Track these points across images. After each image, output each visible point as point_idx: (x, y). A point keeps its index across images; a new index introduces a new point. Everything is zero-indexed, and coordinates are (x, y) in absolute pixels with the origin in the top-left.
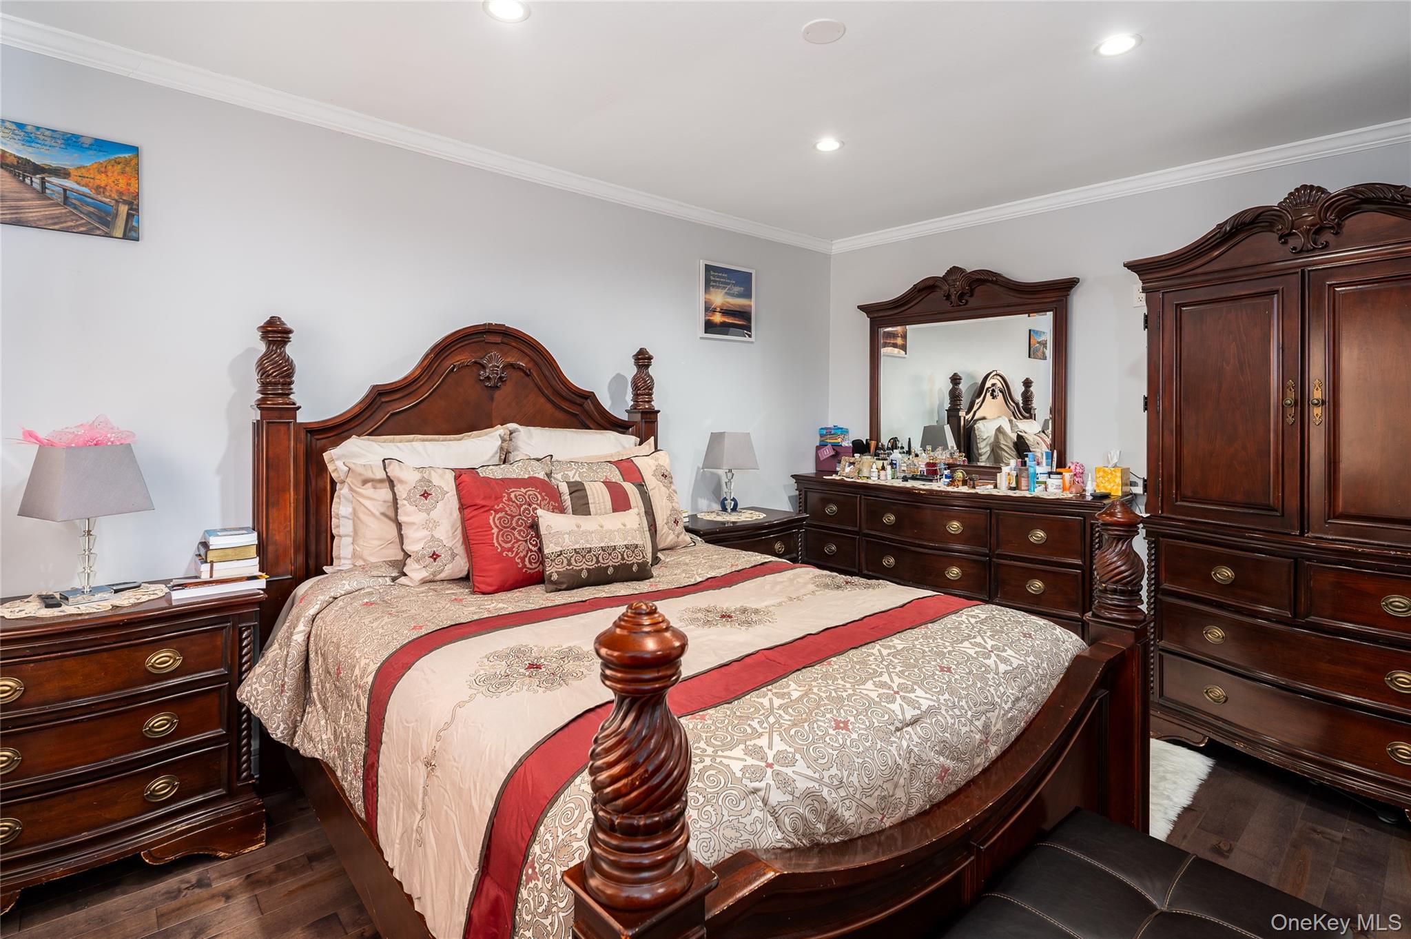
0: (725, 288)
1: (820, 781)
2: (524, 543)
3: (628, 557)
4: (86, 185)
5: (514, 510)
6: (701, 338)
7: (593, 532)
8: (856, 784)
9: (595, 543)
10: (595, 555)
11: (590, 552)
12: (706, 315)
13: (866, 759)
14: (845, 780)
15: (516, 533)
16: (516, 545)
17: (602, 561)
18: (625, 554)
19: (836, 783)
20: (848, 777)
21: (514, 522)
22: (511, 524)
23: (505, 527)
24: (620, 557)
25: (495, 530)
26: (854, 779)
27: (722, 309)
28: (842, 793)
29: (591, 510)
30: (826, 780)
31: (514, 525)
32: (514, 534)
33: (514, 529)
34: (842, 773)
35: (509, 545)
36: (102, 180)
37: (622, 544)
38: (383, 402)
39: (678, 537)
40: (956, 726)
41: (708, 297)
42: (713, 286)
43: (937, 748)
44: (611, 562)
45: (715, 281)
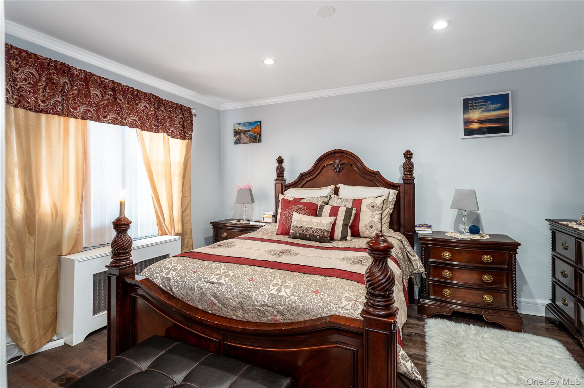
0: (480, 108)
1: (173, 278)
2: (290, 222)
3: (315, 232)
4: (253, 132)
5: (291, 211)
6: (462, 139)
7: (305, 222)
8: (180, 284)
9: (304, 225)
10: (302, 229)
11: (301, 228)
12: (464, 126)
13: (187, 281)
14: (178, 282)
15: (289, 218)
16: (288, 222)
17: (304, 232)
18: (314, 231)
19: (176, 281)
20: (179, 282)
21: (290, 215)
22: (289, 215)
23: (286, 216)
24: (312, 232)
25: (284, 216)
26: (181, 283)
27: (478, 121)
28: (176, 284)
29: (322, 215)
30: (175, 279)
31: (290, 216)
32: (288, 219)
33: (289, 217)
34: (179, 280)
35: (286, 222)
36: (255, 130)
37: (315, 227)
38: (304, 178)
39: (371, 234)
40: (225, 293)
41: (466, 116)
42: (471, 109)
43: (212, 294)
44: (309, 233)
45: (471, 106)
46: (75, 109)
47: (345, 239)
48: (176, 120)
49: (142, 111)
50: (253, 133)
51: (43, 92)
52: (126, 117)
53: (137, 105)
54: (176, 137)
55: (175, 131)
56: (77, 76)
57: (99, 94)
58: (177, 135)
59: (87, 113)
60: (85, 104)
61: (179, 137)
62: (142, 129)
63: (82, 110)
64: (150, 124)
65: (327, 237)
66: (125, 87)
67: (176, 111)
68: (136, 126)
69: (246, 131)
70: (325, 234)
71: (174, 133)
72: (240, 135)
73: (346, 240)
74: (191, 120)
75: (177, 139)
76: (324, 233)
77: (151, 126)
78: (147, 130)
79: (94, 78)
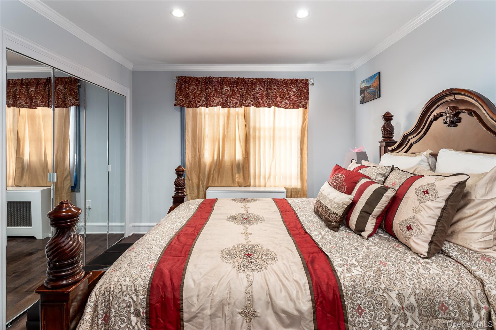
36: (375, 84)
38: (410, 139)
46: (213, 102)
47: (360, 233)
48: (291, 93)
49: (257, 93)
50: (373, 89)
51: (199, 97)
52: (246, 100)
53: (255, 89)
54: (290, 108)
55: (288, 103)
56: (217, 82)
57: (229, 89)
58: (289, 106)
59: (219, 103)
60: (219, 98)
61: (292, 107)
62: (256, 106)
63: (216, 102)
64: (263, 101)
65: (332, 222)
66: (246, 79)
67: (290, 86)
68: (252, 105)
69: (368, 87)
70: (330, 216)
71: (287, 104)
72: (364, 93)
73: (360, 235)
74: (307, 90)
75: (291, 109)
76: (329, 214)
77: (263, 103)
78: (261, 107)
79: (226, 80)
